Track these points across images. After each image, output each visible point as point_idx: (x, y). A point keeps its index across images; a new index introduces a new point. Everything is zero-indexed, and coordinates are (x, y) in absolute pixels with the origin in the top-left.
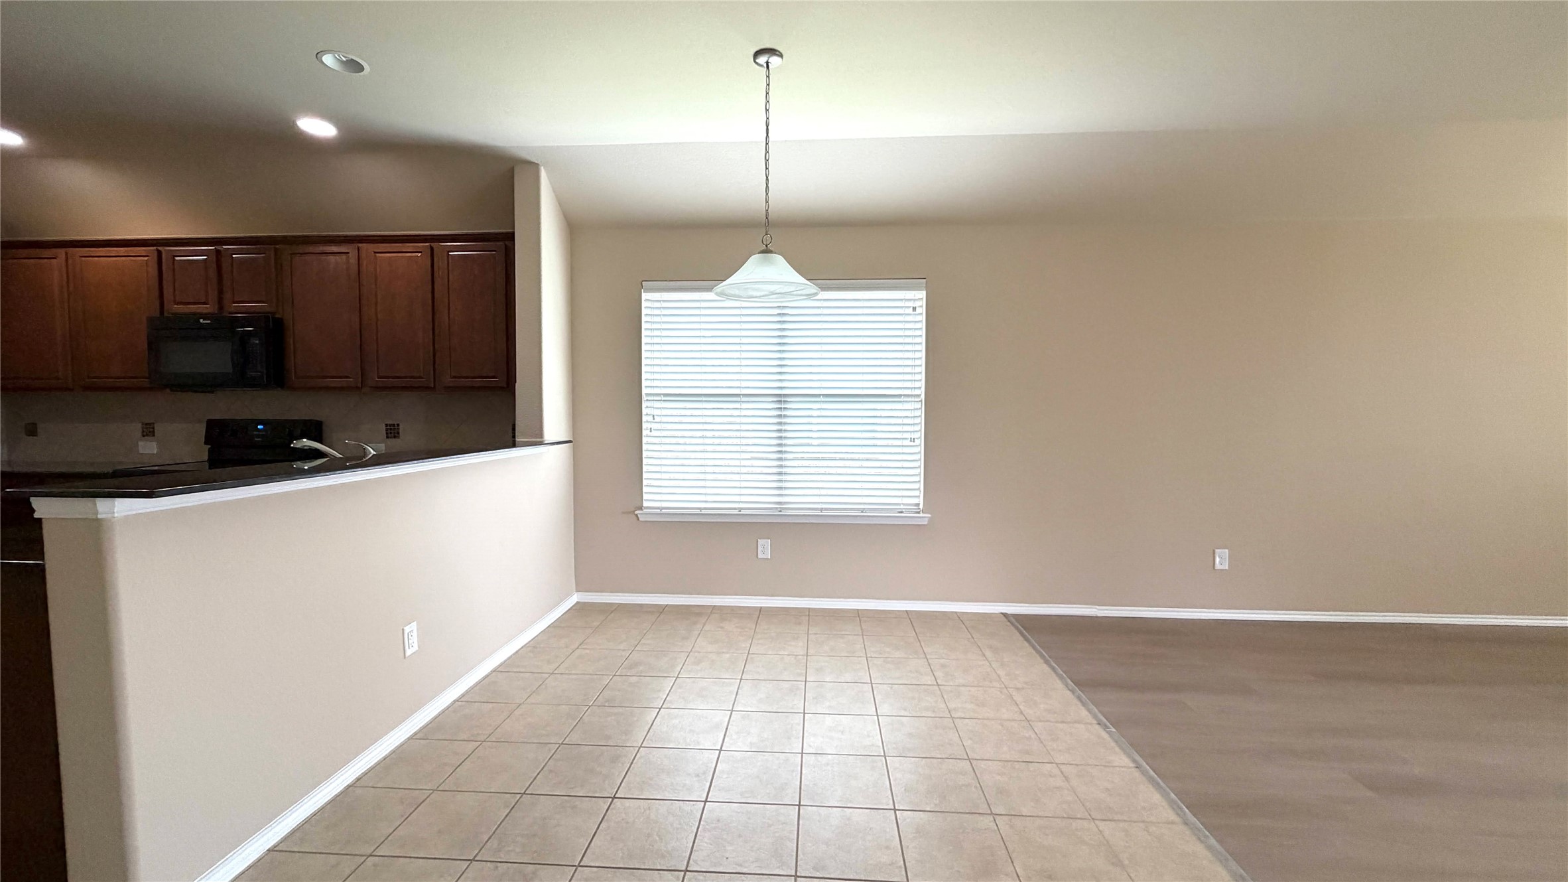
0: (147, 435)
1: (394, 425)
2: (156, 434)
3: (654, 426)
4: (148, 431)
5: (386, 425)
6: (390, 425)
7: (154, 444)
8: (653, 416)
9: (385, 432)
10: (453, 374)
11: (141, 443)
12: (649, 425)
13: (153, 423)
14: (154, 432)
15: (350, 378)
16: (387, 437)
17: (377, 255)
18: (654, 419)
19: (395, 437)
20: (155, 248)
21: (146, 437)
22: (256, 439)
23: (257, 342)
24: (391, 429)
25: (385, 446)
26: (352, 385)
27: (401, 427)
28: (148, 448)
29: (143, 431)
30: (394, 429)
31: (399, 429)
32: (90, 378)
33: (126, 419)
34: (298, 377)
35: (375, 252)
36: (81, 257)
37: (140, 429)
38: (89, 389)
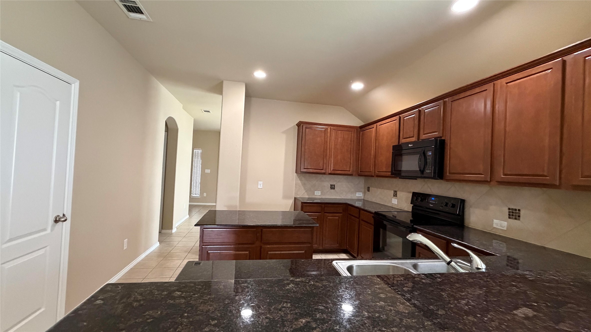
1: (516, 210)
2: (397, 196)
4: (395, 195)
5: (509, 209)
6: (512, 209)
7: (396, 200)
9: (508, 214)
11: (393, 199)
13: (397, 191)
15: (482, 175)
16: (509, 218)
17: (508, 84)
19: (516, 219)
20: (398, 116)
21: (394, 197)
22: (430, 205)
23: (431, 154)
24: (513, 212)
25: (507, 224)
26: (483, 180)
27: (522, 213)
28: (395, 201)
29: (394, 194)
30: (516, 213)
31: (519, 213)
32: (378, 172)
33: (389, 189)
34: (450, 173)
35: (507, 83)
36: (380, 125)
37: (393, 193)
38: (378, 176)
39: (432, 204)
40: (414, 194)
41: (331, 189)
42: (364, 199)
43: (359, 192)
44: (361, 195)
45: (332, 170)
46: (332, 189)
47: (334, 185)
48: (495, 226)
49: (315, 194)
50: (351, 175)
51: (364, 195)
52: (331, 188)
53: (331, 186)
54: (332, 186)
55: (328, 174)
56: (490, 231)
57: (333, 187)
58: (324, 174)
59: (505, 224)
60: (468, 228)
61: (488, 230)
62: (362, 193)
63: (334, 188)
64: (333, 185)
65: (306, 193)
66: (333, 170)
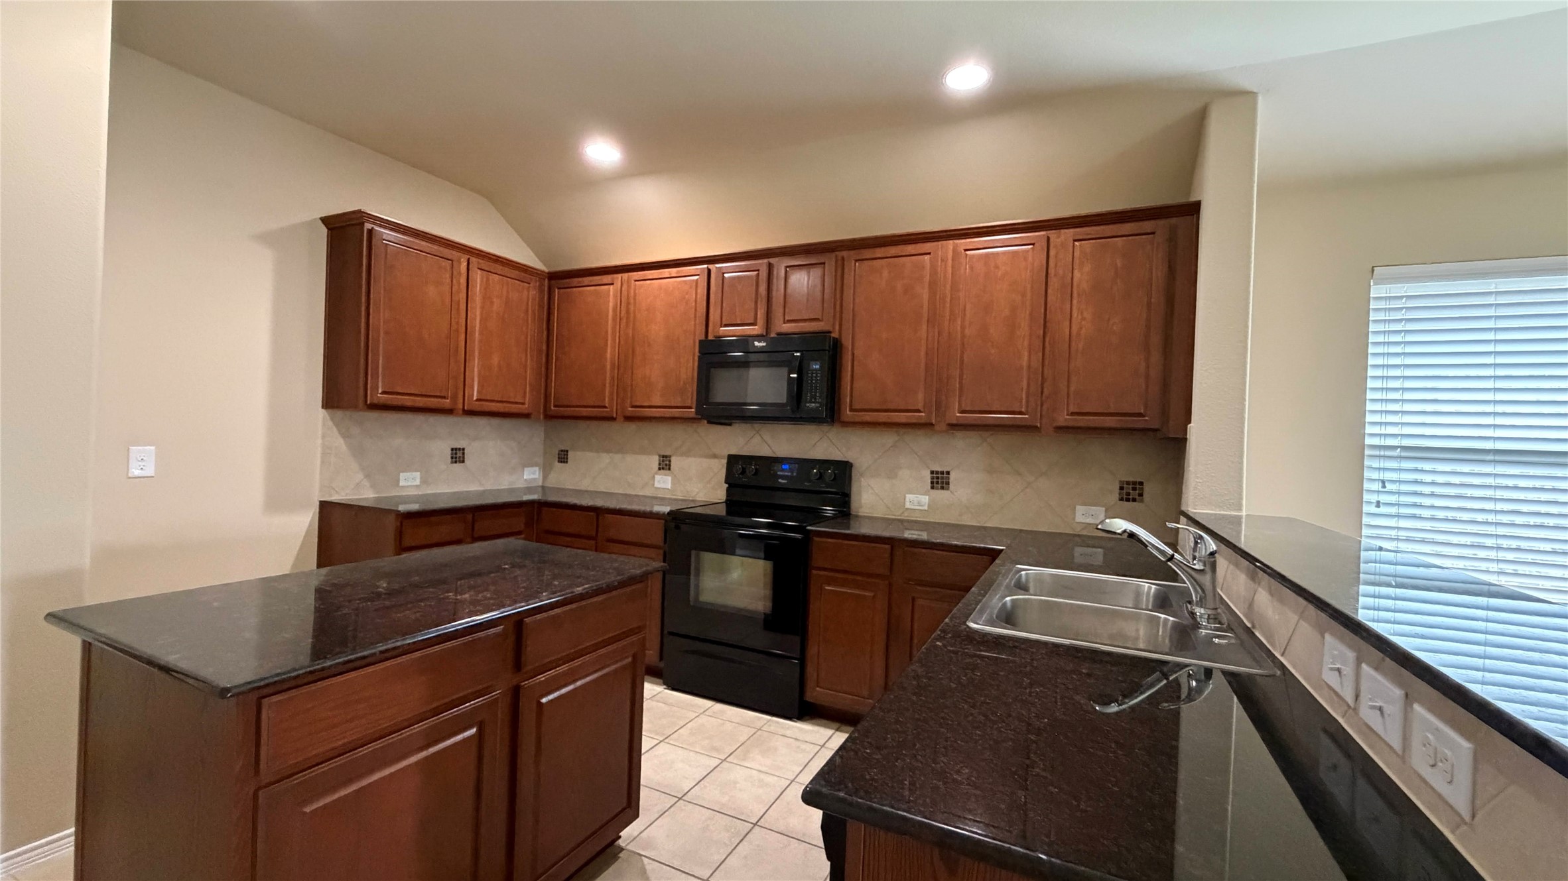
0: (663, 469)
1: (942, 473)
2: (672, 467)
3: (1384, 498)
4: (665, 464)
5: (932, 472)
6: (937, 472)
7: (669, 478)
8: (1383, 482)
9: (929, 481)
10: (1072, 409)
11: (658, 477)
12: (1374, 498)
13: (670, 456)
14: (670, 465)
15: (922, 412)
16: (932, 488)
17: (968, 252)
18: (1384, 487)
19: (942, 488)
20: (705, 266)
21: (662, 471)
22: (780, 480)
23: (818, 367)
24: (938, 478)
25: (929, 499)
26: (923, 421)
27: (952, 476)
28: (663, 482)
29: (660, 464)
30: (942, 478)
31: (949, 478)
32: (633, 407)
33: (643, 451)
34: (851, 410)
35: (966, 250)
36: (636, 281)
37: (657, 463)
38: (629, 419)
39: (783, 477)
40: (732, 460)
41: (452, 462)
42: (548, 484)
43: (532, 466)
44: (536, 476)
45: (475, 398)
46: (456, 462)
47: (463, 449)
48: (908, 505)
49: (401, 484)
50: (527, 416)
51: (545, 478)
52: (452, 458)
53: (452, 454)
54: (456, 454)
55: (461, 412)
56: (898, 516)
57: (460, 457)
58: (449, 412)
59: (925, 499)
60: (857, 516)
61: (897, 514)
62: (540, 469)
63: (464, 457)
64: (460, 449)
65: (366, 483)
66: (477, 400)
